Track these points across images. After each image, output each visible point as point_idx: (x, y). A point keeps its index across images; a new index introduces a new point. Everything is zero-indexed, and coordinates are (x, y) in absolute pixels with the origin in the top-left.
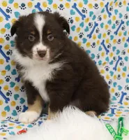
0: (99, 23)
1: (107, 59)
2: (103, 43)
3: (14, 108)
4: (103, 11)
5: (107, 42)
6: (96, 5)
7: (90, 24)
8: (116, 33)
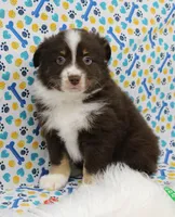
0: (141, 55)
1: (149, 104)
2: (144, 83)
3: (29, 171)
4: (145, 39)
5: (149, 82)
6: (138, 31)
7: (129, 56)
8: (160, 70)
